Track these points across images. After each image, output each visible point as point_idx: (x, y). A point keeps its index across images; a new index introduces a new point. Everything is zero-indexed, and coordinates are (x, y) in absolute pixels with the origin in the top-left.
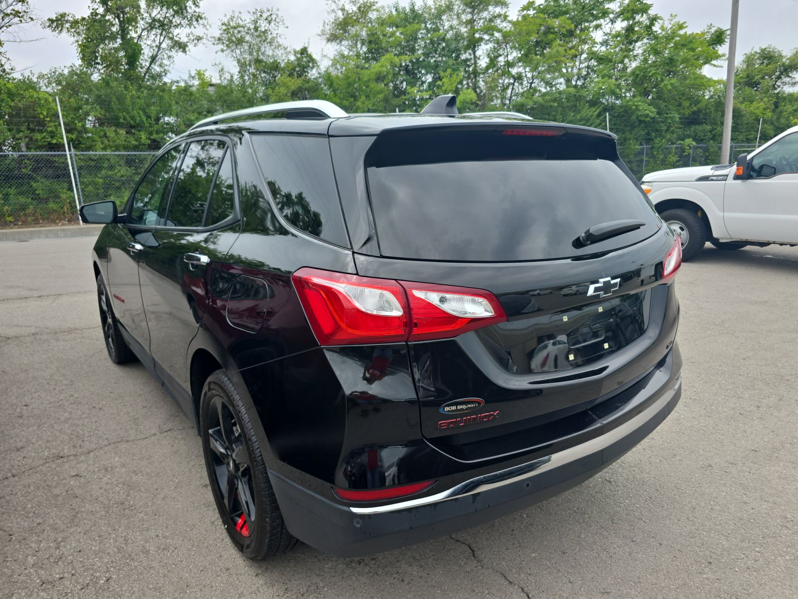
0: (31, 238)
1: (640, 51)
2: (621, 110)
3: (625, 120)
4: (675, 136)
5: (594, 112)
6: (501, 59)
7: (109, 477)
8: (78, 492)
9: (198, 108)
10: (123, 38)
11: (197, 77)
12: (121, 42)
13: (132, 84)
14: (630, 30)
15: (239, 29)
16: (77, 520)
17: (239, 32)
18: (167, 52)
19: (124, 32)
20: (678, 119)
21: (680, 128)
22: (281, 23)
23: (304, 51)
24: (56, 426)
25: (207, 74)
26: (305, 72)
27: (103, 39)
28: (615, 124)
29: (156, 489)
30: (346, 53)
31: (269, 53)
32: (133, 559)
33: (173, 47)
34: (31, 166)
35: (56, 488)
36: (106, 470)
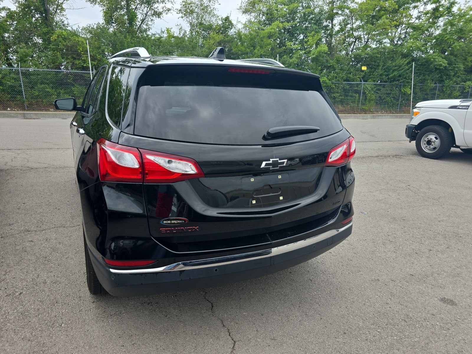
0: (68, 118)
1: (442, 24)
2: (424, 61)
3: (426, 68)
4: (459, 79)
5: (405, 61)
6: (349, 26)
7: (46, 244)
8: (28, 249)
9: (163, 50)
10: (127, 9)
11: (166, 31)
12: (126, 11)
13: (129, 35)
14: (436, 10)
15: (192, 5)
16: (20, 263)
17: (191, 6)
18: (151, 17)
19: (128, 5)
20: (462, 69)
21: (464, 74)
22: (216, 2)
23: (227, 19)
24: (33, 216)
25: (172, 30)
26: (227, 31)
27: (116, 9)
28: (419, 70)
29: (66, 253)
30: (253, 20)
31: (208, 19)
32: (37, 286)
33: (154, 14)
34: (72, 78)
35: (18, 246)
36: (47, 240)
